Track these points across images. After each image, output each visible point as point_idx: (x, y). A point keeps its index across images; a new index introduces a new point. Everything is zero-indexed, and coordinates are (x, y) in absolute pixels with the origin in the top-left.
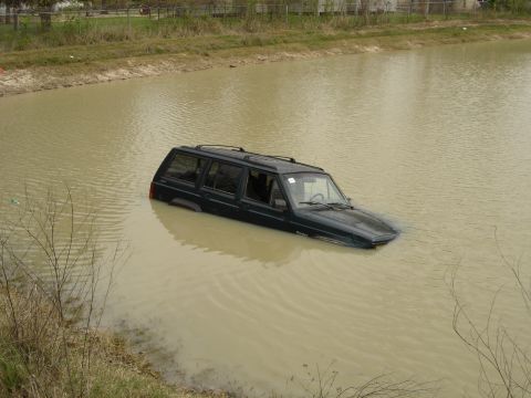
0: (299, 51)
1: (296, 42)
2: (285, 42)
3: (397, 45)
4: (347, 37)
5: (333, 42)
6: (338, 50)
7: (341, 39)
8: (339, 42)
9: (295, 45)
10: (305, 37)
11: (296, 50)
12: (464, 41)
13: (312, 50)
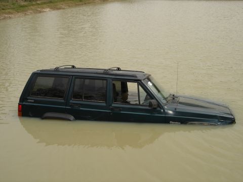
0: (12, 14)
1: (9, 9)
2: (3, 9)
3: (58, 7)
4: (33, 5)
5: (27, 8)
6: (31, 11)
7: (30, 6)
8: (29, 7)
9: (9, 10)
10: (12, 6)
11: (10, 13)
12: (85, 4)
13: (18, 12)
